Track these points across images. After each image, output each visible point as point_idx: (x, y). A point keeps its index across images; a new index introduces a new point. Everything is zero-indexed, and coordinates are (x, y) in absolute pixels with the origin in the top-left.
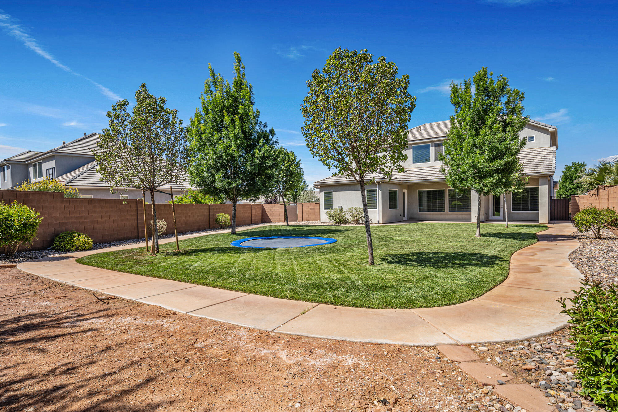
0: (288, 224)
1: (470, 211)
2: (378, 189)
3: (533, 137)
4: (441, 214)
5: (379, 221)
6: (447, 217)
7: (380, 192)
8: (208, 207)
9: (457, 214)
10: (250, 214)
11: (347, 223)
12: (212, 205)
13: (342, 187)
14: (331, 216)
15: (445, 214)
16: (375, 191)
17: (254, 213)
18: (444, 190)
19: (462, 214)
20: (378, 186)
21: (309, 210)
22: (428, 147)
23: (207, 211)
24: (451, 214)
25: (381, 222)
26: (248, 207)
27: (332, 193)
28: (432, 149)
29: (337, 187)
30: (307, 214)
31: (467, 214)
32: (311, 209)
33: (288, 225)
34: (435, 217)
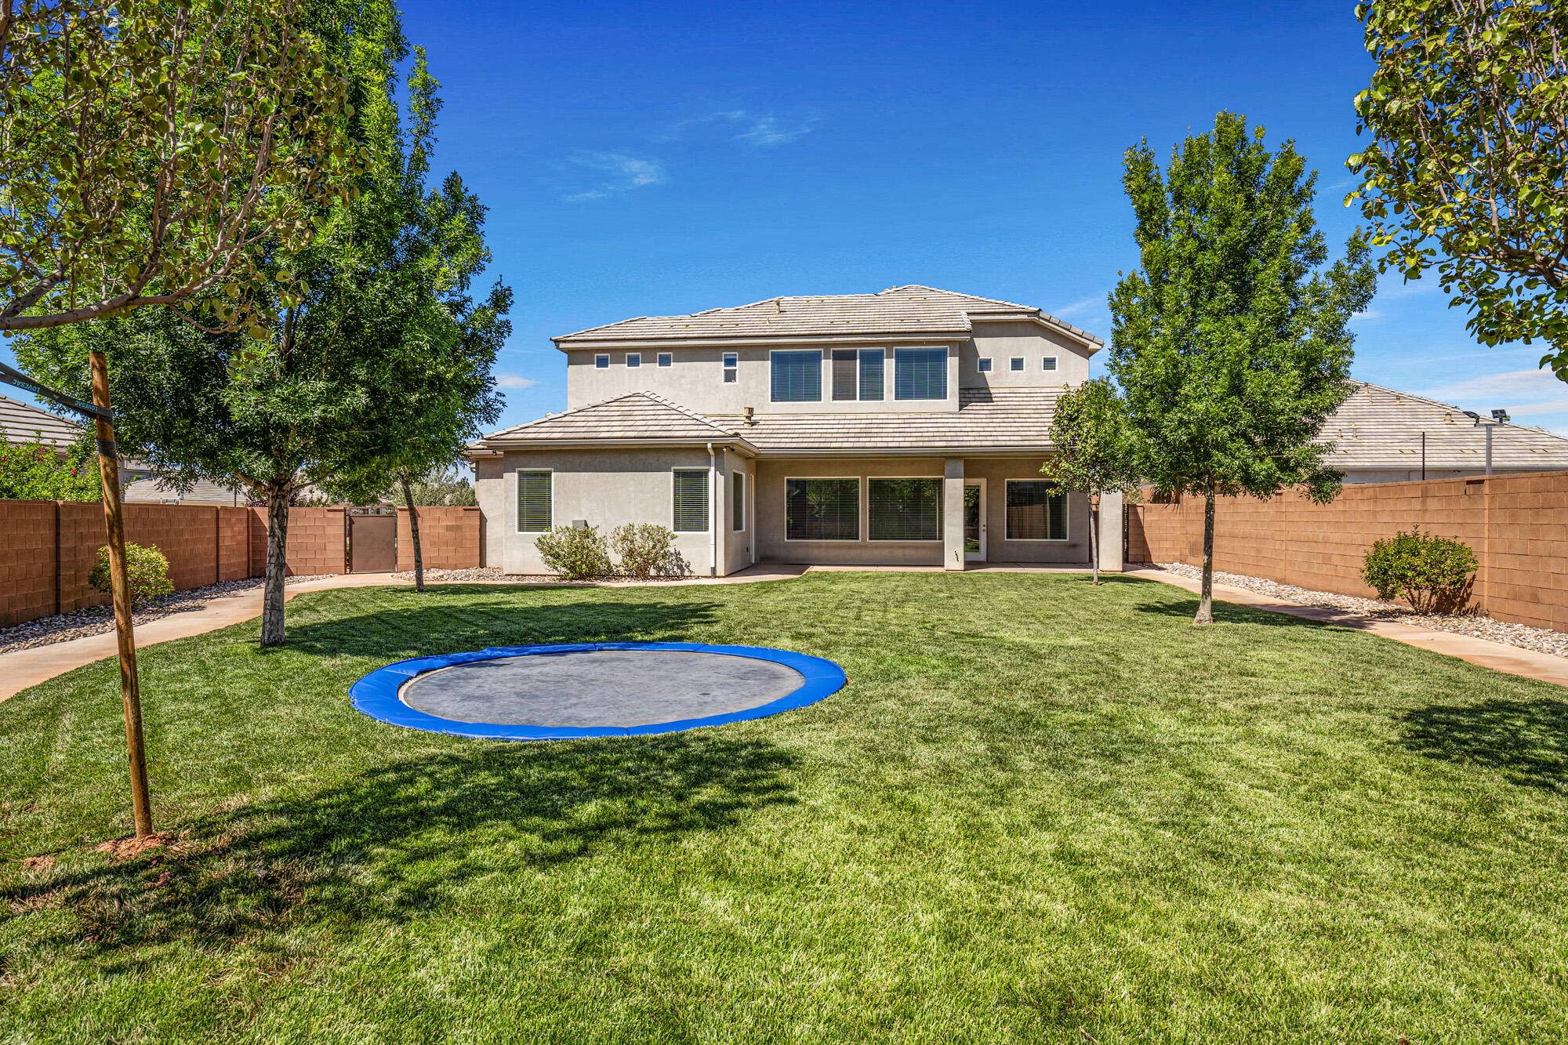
0: (419, 578)
1: (941, 538)
2: (713, 469)
3: (1054, 360)
4: (850, 547)
5: (714, 570)
6: (865, 554)
7: (721, 479)
8: (51, 517)
9: (891, 547)
10: (213, 545)
11: (610, 574)
12: (71, 508)
13: (586, 458)
14: (552, 553)
15: (860, 547)
16: (704, 474)
17: (228, 543)
18: (857, 480)
19: (904, 547)
20: (713, 459)
21: (442, 531)
22: (816, 359)
23: (47, 532)
24: (877, 547)
25: (721, 571)
26: (209, 516)
27: (549, 474)
28: (827, 367)
29: (569, 458)
30: (433, 544)
31: (930, 548)
32: (448, 528)
33: (420, 588)
34: (833, 553)
